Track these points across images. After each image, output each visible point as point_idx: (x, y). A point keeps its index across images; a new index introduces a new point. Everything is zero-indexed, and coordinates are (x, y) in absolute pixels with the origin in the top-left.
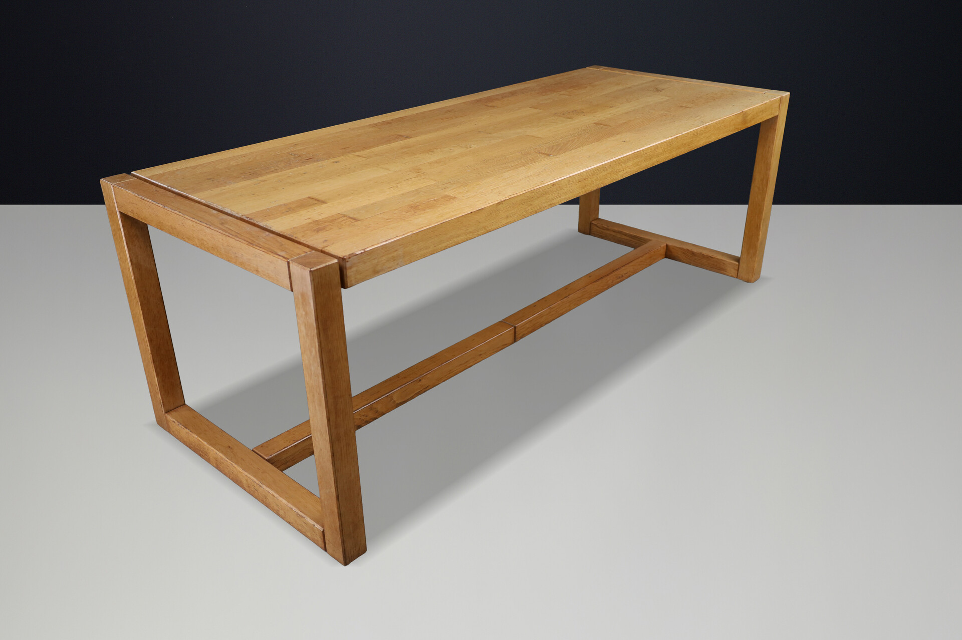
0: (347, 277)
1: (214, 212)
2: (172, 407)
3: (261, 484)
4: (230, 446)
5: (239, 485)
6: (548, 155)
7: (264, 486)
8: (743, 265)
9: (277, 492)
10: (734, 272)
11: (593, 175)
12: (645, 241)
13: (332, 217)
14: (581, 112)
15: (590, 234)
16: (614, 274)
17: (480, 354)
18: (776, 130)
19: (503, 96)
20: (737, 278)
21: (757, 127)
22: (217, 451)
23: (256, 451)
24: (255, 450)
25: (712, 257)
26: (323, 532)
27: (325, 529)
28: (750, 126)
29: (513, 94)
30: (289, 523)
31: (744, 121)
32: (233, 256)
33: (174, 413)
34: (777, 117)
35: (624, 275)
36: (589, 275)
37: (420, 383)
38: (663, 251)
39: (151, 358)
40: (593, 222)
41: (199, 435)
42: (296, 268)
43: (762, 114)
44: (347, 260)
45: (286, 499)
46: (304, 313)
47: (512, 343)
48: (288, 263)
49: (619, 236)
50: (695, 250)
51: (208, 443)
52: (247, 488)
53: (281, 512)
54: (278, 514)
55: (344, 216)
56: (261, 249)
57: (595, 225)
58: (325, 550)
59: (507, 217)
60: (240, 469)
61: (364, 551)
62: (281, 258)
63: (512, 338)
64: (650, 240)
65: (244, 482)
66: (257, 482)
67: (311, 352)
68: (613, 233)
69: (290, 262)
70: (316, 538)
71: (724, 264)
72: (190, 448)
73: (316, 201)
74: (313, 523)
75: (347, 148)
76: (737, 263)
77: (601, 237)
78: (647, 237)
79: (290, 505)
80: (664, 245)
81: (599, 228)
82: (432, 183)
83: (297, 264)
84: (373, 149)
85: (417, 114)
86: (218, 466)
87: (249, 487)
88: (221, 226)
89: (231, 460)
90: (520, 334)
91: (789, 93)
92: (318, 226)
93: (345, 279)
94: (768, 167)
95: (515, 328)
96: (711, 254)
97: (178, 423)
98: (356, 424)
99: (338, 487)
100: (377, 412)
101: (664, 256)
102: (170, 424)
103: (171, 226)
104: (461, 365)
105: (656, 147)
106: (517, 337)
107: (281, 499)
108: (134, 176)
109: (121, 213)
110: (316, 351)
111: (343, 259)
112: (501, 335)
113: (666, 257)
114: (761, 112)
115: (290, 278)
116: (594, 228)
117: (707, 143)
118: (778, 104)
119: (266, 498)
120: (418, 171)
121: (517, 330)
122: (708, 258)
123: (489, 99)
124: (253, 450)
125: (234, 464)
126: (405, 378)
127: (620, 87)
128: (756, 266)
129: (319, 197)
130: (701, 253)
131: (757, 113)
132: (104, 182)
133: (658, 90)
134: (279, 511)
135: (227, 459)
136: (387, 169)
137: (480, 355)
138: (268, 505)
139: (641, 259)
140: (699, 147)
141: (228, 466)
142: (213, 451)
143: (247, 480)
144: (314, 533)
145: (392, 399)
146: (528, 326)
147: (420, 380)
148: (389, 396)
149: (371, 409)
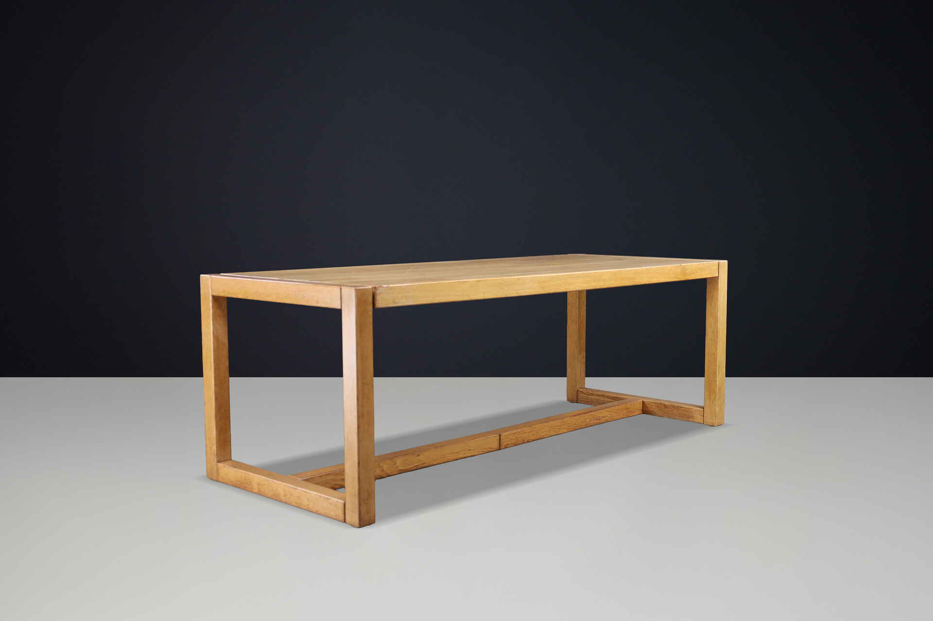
0: (376, 300)
2: (223, 460)
3: (296, 487)
4: (271, 475)
5: (276, 499)
7: (299, 488)
8: (707, 412)
9: (309, 490)
10: (700, 419)
15: (577, 402)
16: (591, 413)
17: (469, 448)
18: (718, 290)
20: (703, 424)
22: (260, 476)
25: (681, 407)
26: (345, 504)
27: (346, 499)
28: (689, 279)
31: (684, 274)
33: (224, 463)
34: (718, 277)
35: (601, 418)
37: (418, 458)
38: (640, 407)
40: (580, 389)
41: (245, 470)
42: (345, 289)
43: (701, 272)
44: (377, 289)
45: (316, 492)
47: (498, 450)
48: (341, 289)
50: (666, 403)
51: (253, 473)
53: (311, 506)
57: (581, 392)
58: (345, 523)
60: (279, 483)
61: (373, 522)
62: (335, 287)
63: (496, 445)
64: (626, 399)
65: (282, 494)
66: (293, 487)
68: (597, 398)
69: (342, 287)
70: (338, 515)
71: (691, 411)
72: (235, 486)
74: (337, 500)
76: (702, 410)
79: (319, 494)
80: (641, 402)
81: (585, 394)
83: (346, 287)
87: (285, 496)
89: (272, 479)
90: (503, 443)
91: (727, 261)
93: (375, 302)
95: (500, 435)
97: (227, 467)
100: (383, 471)
101: (641, 412)
102: (219, 473)
104: (452, 453)
107: (312, 492)
109: (212, 297)
111: (375, 287)
112: (489, 440)
113: (643, 413)
114: (699, 269)
115: (341, 299)
116: (581, 395)
117: (650, 283)
118: (716, 268)
121: (501, 439)
125: (275, 480)
128: (717, 410)
132: (204, 277)
133: (620, 260)
134: (309, 504)
135: (269, 479)
137: (470, 450)
138: (299, 505)
142: (257, 478)
143: (284, 490)
144: (337, 510)
145: (396, 464)
146: (511, 437)
147: (419, 455)
148: (393, 460)
149: (379, 466)
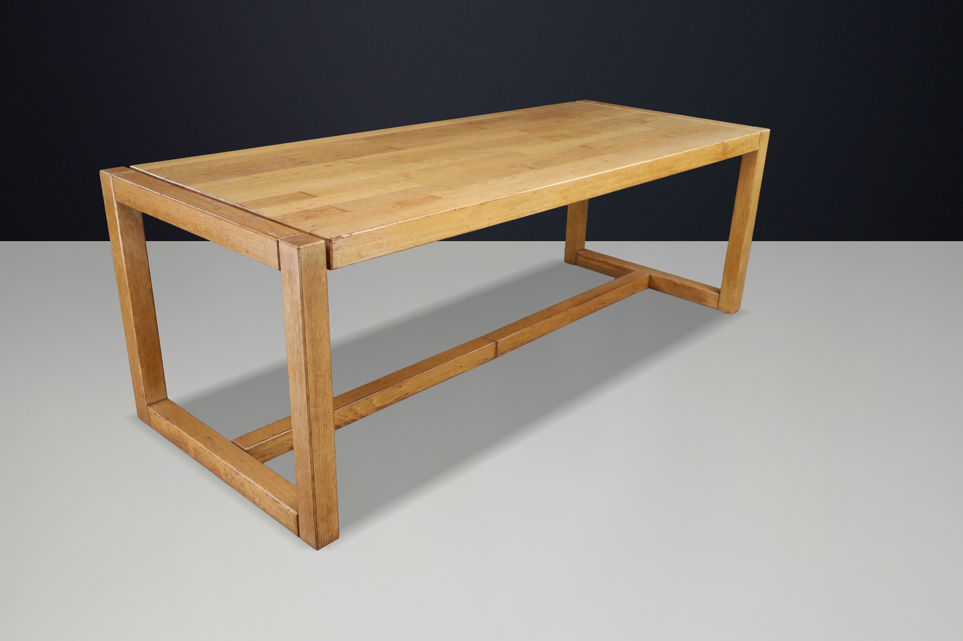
0: (332, 258)
1: (209, 199)
2: (154, 401)
3: (238, 472)
4: (209, 438)
5: (216, 475)
6: (532, 168)
7: (241, 474)
8: (723, 296)
9: (254, 479)
10: (714, 304)
11: (575, 187)
12: (629, 271)
13: (321, 208)
14: (568, 137)
15: (575, 264)
16: (596, 299)
17: (461, 365)
18: (756, 165)
19: (494, 121)
20: (717, 309)
21: (738, 159)
22: (196, 441)
23: (236, 442)
24: (234, 441)
25: (694, 288)
26: (297, 516)
27: (299, 513)
28: (730, 157)
29: (503, 119)
30: (264, 510)
31: (725, 152)
32: (225, 239)
33: (155, 406)
34: (757, 151)
35: (606, 302)
36: (572, 299)
37: (400, 389)
38: (646, 281)
39: (137, 349)
40: (580, 252)
41: (179, 426)
42: (285, 247)
43: (742, 147)
44: (333, 242)
45: (262, 485)
46: (290, 291)
47: (494, 358)
48: (278, 242)
49: (604, 266)
50: (677, 281)
51: (188, 434)
52: (225, 478)
53: (257, 500)
54: (254, 503)
55: (333, 207)
56: (253, 230)
57: (581, 255)
58: (299, 536)
59: (489, 219)
60: (218, 458)
61: (337, 537)
62: (270, 237)
63: (492, 354)
64: (633, 271)
65: (222, 470)
66: (235, 470)
67: (295, 329)
68: (599, 264)
69: (280, 241)
70: (290, 523)
71: (705, 294)
72: (170, 440)
73: (309, 195)
74: (288, 507)
75: (338, 156)
76: (718, 294)
77: (587, 267)
78: (631, 268)
79: (266, 491)
80: (647, 276)
81: (585, 258)
82: (420, 185)
83: (286, 243)
84: (364, 157)
85: (409, 132)
86: (197, 457)
87: (226, 476)
88: (214, 211)
89: (210, 449)
90: (500, 350)
91: (769, 130)
92: (308, 215)
93: (331, 260)
94: (748, 199)
95: (497, 343)
96: (693, 285)
97: (159, 415)
98: (335, 424)
99: (315, 467)
100: (356, 413)
101: (647, 287)
102: (151, 416)
103: (166, 213)
104: (441, 375)
105: (637, 167)
106: (498, 352)
107: (257, 485)
108: (133, 169)
109: (118, 203)
110: (299, 328)
111: (330, 241)
112: (483, 349)
113: (649, 288)
114: (741, 144)
115: (279, 256)
116: (580, 258)
117: (687, 170)
118: (758, 139)
119: (242, 486)
120: (407, 176)
121: (498, 345)
122: (690, 288)
123: (481, 122)
124: (232, 442)
125: (212, 453)
126: (385, 383)
127: (607, 118)
128: (736, 297)
129: (311, 193)
130: (683, 284)
131: (737, 146)
132: (103, 173)
133: (643, 122)
134: (254, 498)
135: (206, 449)
136: (378, 174)
137: (461, 367)
138: (244, 494)
139: (624, 287)
140: (679, 172)
141: (207, 456)
142: (193, 442)
143: (224, 469)
144: (288, 518)
145: (372, 402)
146: (509, 342)
147: (400, 386)
148: (369, 399)
149: (351, 410)
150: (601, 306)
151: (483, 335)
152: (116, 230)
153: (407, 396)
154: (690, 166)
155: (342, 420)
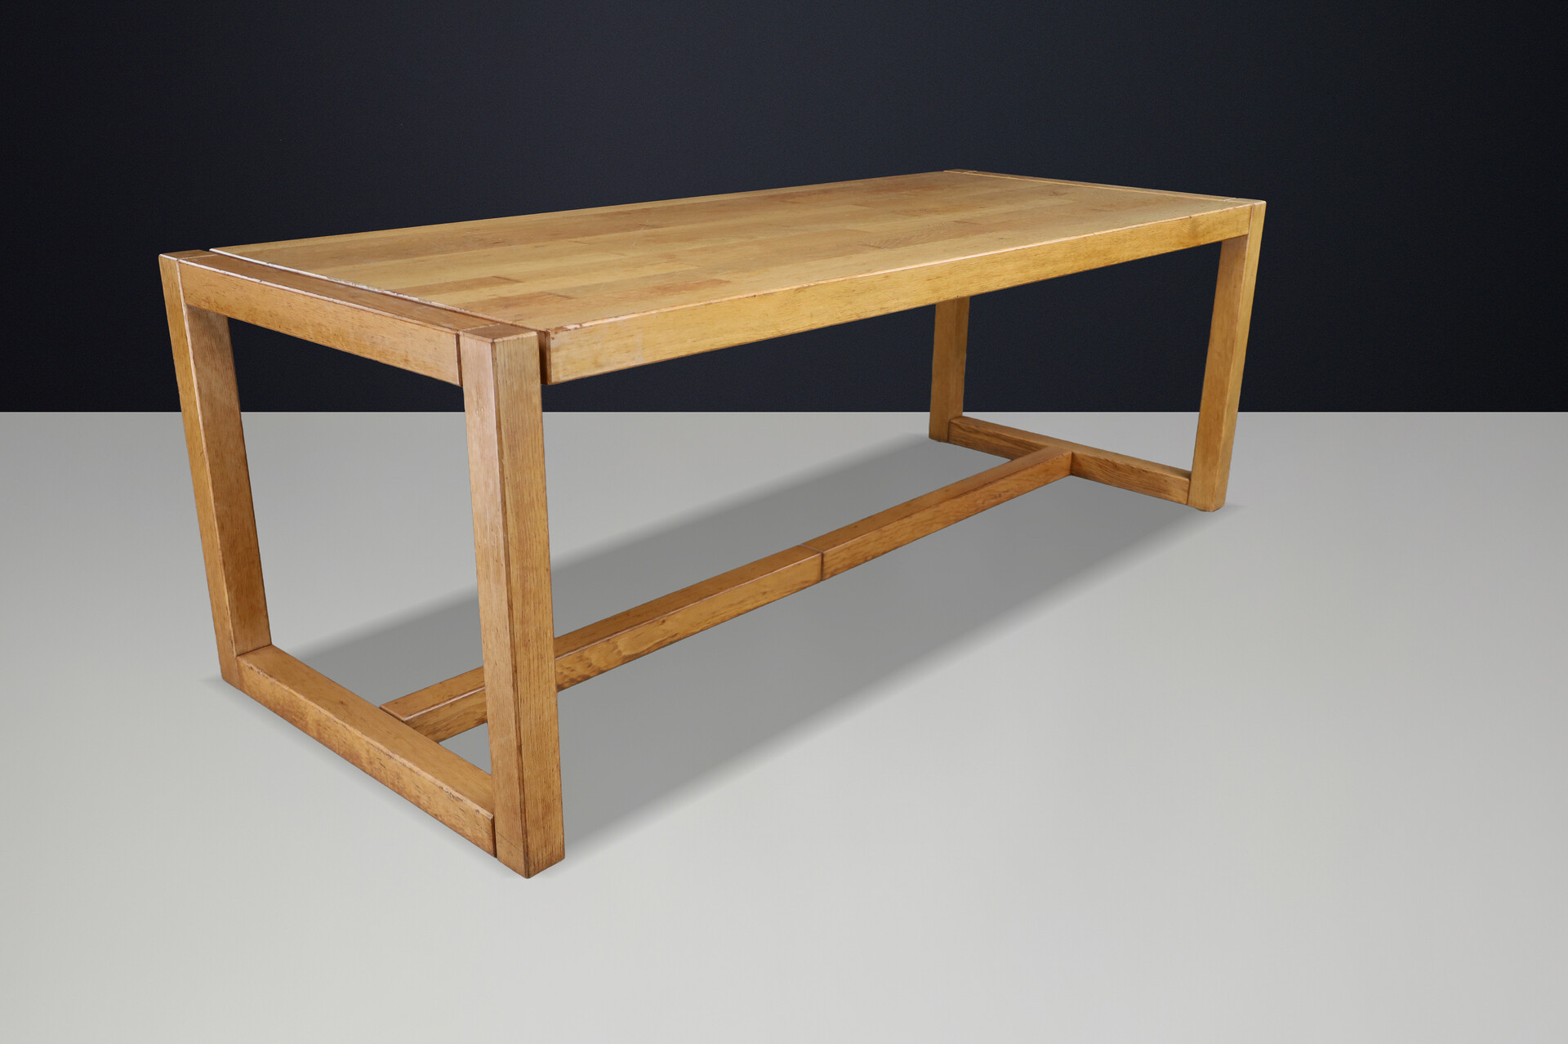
0: (550, 364)
1: (341, 287)
2: (250, 648)
3: (393, 755)
4: (343, 703)
5: (353, 764)
6: (880, 248)
7: (397, 757)
8: (1196, 482)
9: (418, 765)
10: (1181, 495)
12: (1038, 448)
13: (531, 294)
14: (936, 211)
15: (948, 441)
16: (986, 489)
17: (763, 590)
18: (1244, 259)
19: (809, 194)
20: (1187, 504)
21: (1217, 246)
22: (320, 709)
23: (387, 709)
24: (383, 707)
25: (1146, 472)
26: (493, 821)
27: (496, 814)
28: (1202, 244)
29: (825, 192)
30: (436, 816)
31: (1194, 234)
32: (368, 344)
33: (251, 656)
34: (1246, 236)
35: (1003, 494)
36: (946, 489)
37: (663, 627)
38: (1066, 463)
39: (221, 558)
40: (954, 421)
41: (291, 686)
42: (469, 343)
43: (1222, 228)
44: (552, 336)
45: (432, 774)
46: (479, 419)
47: (818, 582)
48: (458, 336)
49: (995, 441)
50: (1118, 461)
51: (306, 697)
52: (368, 767)
53: (424, 800)
54: (418, 805)
55: (550, 294)
56: (415, 321)
57: (956, 424)
58: (495, 855)
59: (812, 316)
60: (358, 733)
61: (561, 857)
62: (445, 329)
63: (814, 574)
64: (1045, 446)
65: (364, 755)
66: (386, 750)
67: (487, 485)
68: (986, 438)
69: (461, 333)
70: (480, 835)
71: (1166, 481)
72: (275, 712)
73: (508, 280)
74: (477, 807)
75: (556, 235)
76: (1187, 480)
77: (967, 445)
78: (1040, 443)
79: (439, 783)
80: (1068, 454)
81: (963, 430)
82: (694, 268)
83: (471, 335)
84: (600, 236)
85: (672, 207)
86: (321, 737)
87: (371, 763)
88: (351, 299)
89: (343, 720)
90: (829, 568)
91: (1265, 202)
92: (507, 303)
93: (548, 367)
94: (1233, 318)
95: (823, 556)
96: (1144, 467)
97: (257, 670)
98: (557, 681)
99: (522, 729)
100: (590, 665)
101: (1068, 472)
102: (244, 673)
103: (270, 312)
104: (731, 605)
105: (1053, 248)
106: (825, 572)
107: (424, 774)
108: (214, 253)
109: (189, 307)
110: (495, 484)
111: (546, 334)
112: (799, 564)
113: (1072, 474)
114: (1220, 225)
115: (459, 361)
116: (956, 431)
117: (1134, 258)
118: (1247, 217)
119: (399, 778)
120: (671, 258)
121: (825, 560)
122: (1140, 472)
123: (790, 196)
124: (381, 708)
125: (347, 726)
126: (639, 616)
127: (997, 190)
128: (1217, 482)
129: (513, 277)
130: (1128, 465)
131: (1213, 224)
132: (164, 259)
133: (1056, 194)
134: (418, 797)
135: (336, 720)
136: (622, 255)
137: (764, 593)
138: (400, 791)
139: (1030, 471)
140: (1121, 261)
141: (338, 732)
142: (315, 711)
143: (368, 751)
144: (477, 827)
145: (616, 647)
146: (843, 555)
147: (664, 621)
148: (611, 642)
149: (581, 659)
150: (994, 501)
151: (799, 544)
152: (185, 356)
153: (676, 638)
154: (1140, 253)
155: (566, 676)
